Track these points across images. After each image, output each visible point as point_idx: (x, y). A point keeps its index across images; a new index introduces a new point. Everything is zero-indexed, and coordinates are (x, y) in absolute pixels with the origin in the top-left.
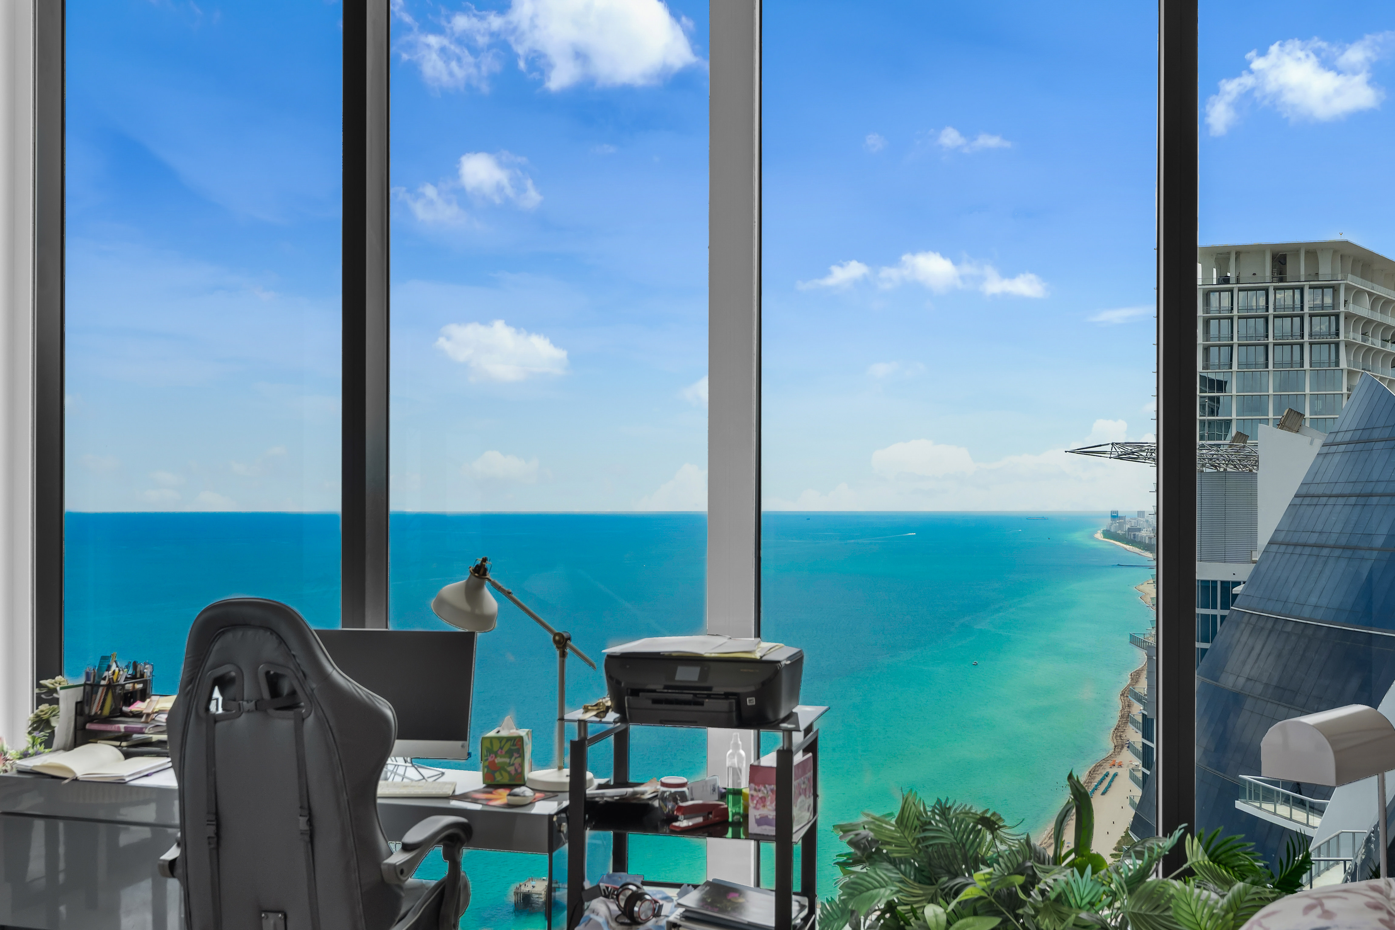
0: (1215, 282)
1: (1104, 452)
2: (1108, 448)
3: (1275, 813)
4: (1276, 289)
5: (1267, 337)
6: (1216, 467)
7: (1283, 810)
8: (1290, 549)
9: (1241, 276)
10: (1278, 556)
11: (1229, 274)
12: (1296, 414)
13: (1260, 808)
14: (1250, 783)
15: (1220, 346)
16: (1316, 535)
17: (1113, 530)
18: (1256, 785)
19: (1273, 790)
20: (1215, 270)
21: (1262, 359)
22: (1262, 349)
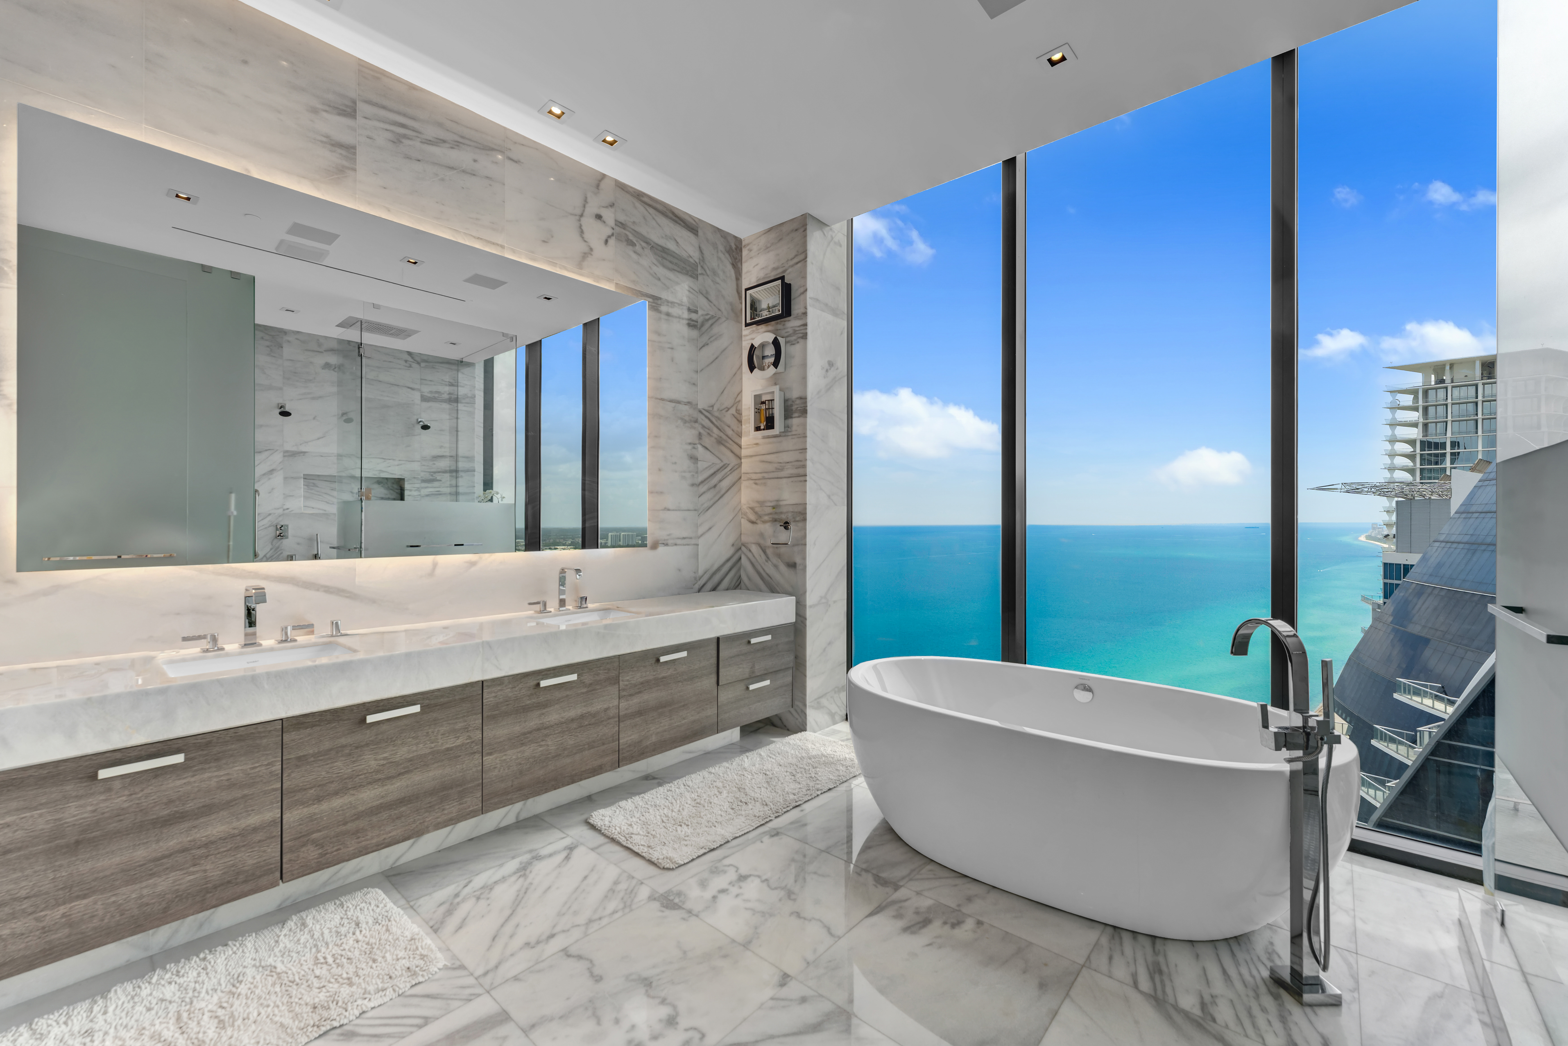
0: (1433, 383)
1: (1337, 489)
2: (1339, 486)
3: (1422, 703)
4: (1484, 384)
5: (1477, 415)
6: (1423, 496)
7: (1428, 702)
8: (1449, 545)
9: (1455, 378)
10: (1440, 549)
11: (1444, 378)
12: (1485, 462)
13: (1411, 699)
14: (1405, 684)
15: (1436, 423)
16: (1455, 536)
17: (1373, 535)
18: (1409, 685)
19: (1420, 690)
20: (1433, 376)
21: (1473, 429)
22: (1472, 423)
